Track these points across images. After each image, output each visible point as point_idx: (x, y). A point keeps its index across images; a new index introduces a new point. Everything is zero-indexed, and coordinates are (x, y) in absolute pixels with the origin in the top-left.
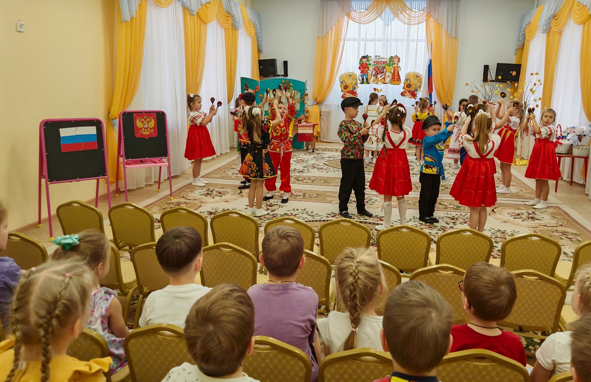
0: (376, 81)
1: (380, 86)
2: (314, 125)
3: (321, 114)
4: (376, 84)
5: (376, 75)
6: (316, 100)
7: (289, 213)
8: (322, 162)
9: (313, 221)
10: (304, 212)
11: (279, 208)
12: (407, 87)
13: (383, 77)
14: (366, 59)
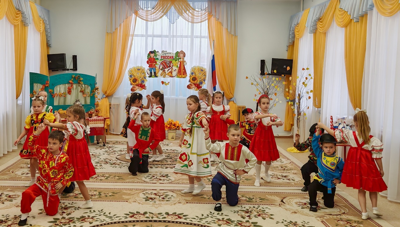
0: (164, 75)
1: (168, 79)
2: (105, 119)
3: (111, 106)
4: (164, 77)
5: (163, 69)
6: (106, 93)
7: (86, 215)
8: (114, 157)
9: (112, 223)
10: (101, 213)
11: (74, 210)
12: (192, 80)
13: (170, 71)
14: (153, 54)
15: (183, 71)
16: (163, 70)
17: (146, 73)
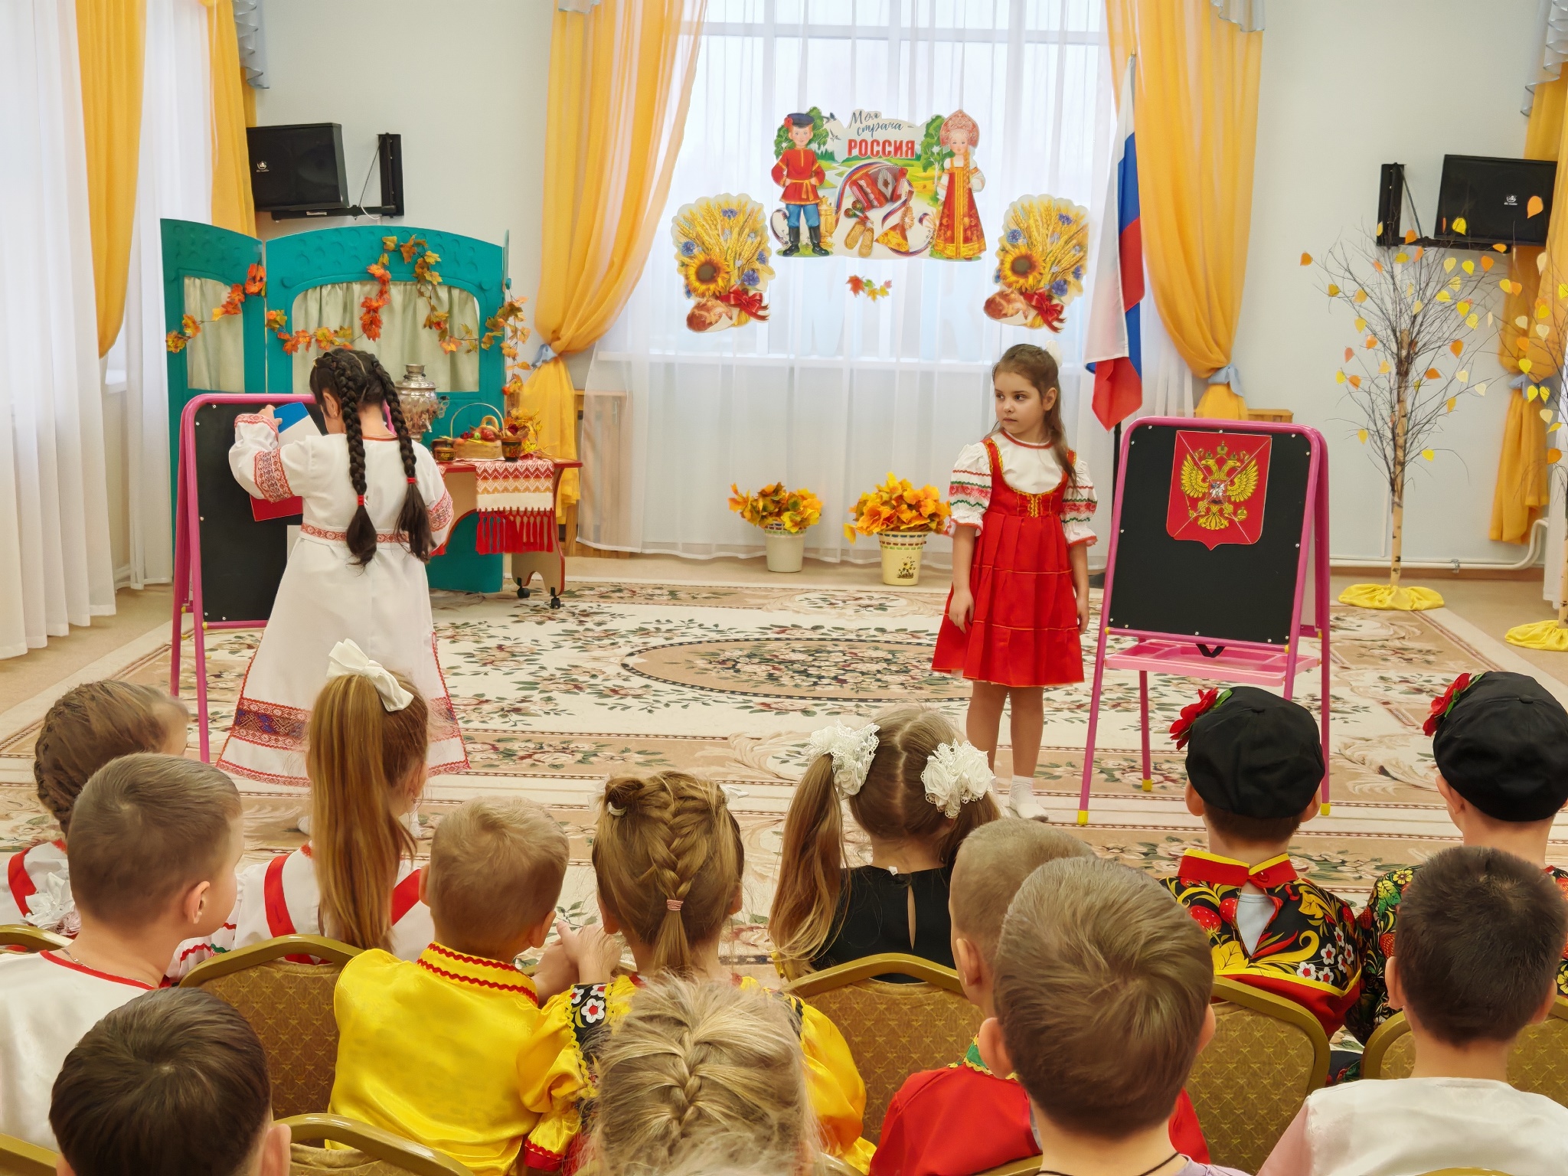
0: (862, 242)
1: (881, 267)
2: (560, 468)
3: (585, 409)
4: (862, 255)
5: (860, 211)
6: (556, 335)
8: (612, 660)
12: (1014, 270)
13: (894, 220)
14: (807, 129)
15: (967, 220)
16: (855, 215)
17: (770, 232)
